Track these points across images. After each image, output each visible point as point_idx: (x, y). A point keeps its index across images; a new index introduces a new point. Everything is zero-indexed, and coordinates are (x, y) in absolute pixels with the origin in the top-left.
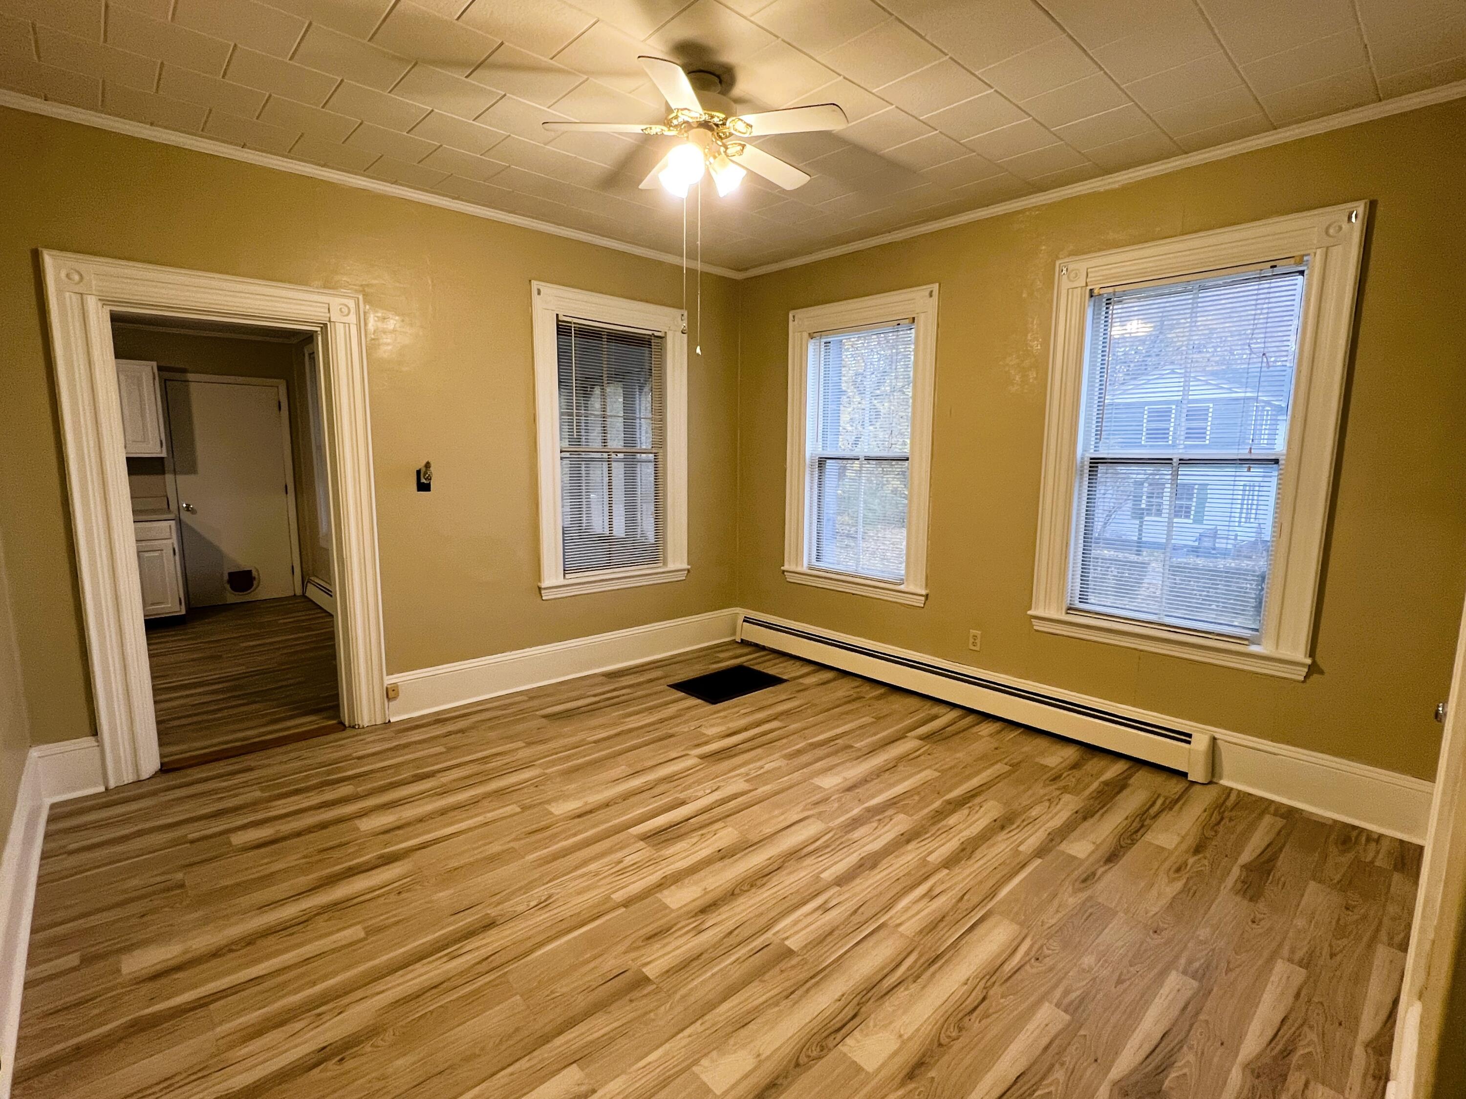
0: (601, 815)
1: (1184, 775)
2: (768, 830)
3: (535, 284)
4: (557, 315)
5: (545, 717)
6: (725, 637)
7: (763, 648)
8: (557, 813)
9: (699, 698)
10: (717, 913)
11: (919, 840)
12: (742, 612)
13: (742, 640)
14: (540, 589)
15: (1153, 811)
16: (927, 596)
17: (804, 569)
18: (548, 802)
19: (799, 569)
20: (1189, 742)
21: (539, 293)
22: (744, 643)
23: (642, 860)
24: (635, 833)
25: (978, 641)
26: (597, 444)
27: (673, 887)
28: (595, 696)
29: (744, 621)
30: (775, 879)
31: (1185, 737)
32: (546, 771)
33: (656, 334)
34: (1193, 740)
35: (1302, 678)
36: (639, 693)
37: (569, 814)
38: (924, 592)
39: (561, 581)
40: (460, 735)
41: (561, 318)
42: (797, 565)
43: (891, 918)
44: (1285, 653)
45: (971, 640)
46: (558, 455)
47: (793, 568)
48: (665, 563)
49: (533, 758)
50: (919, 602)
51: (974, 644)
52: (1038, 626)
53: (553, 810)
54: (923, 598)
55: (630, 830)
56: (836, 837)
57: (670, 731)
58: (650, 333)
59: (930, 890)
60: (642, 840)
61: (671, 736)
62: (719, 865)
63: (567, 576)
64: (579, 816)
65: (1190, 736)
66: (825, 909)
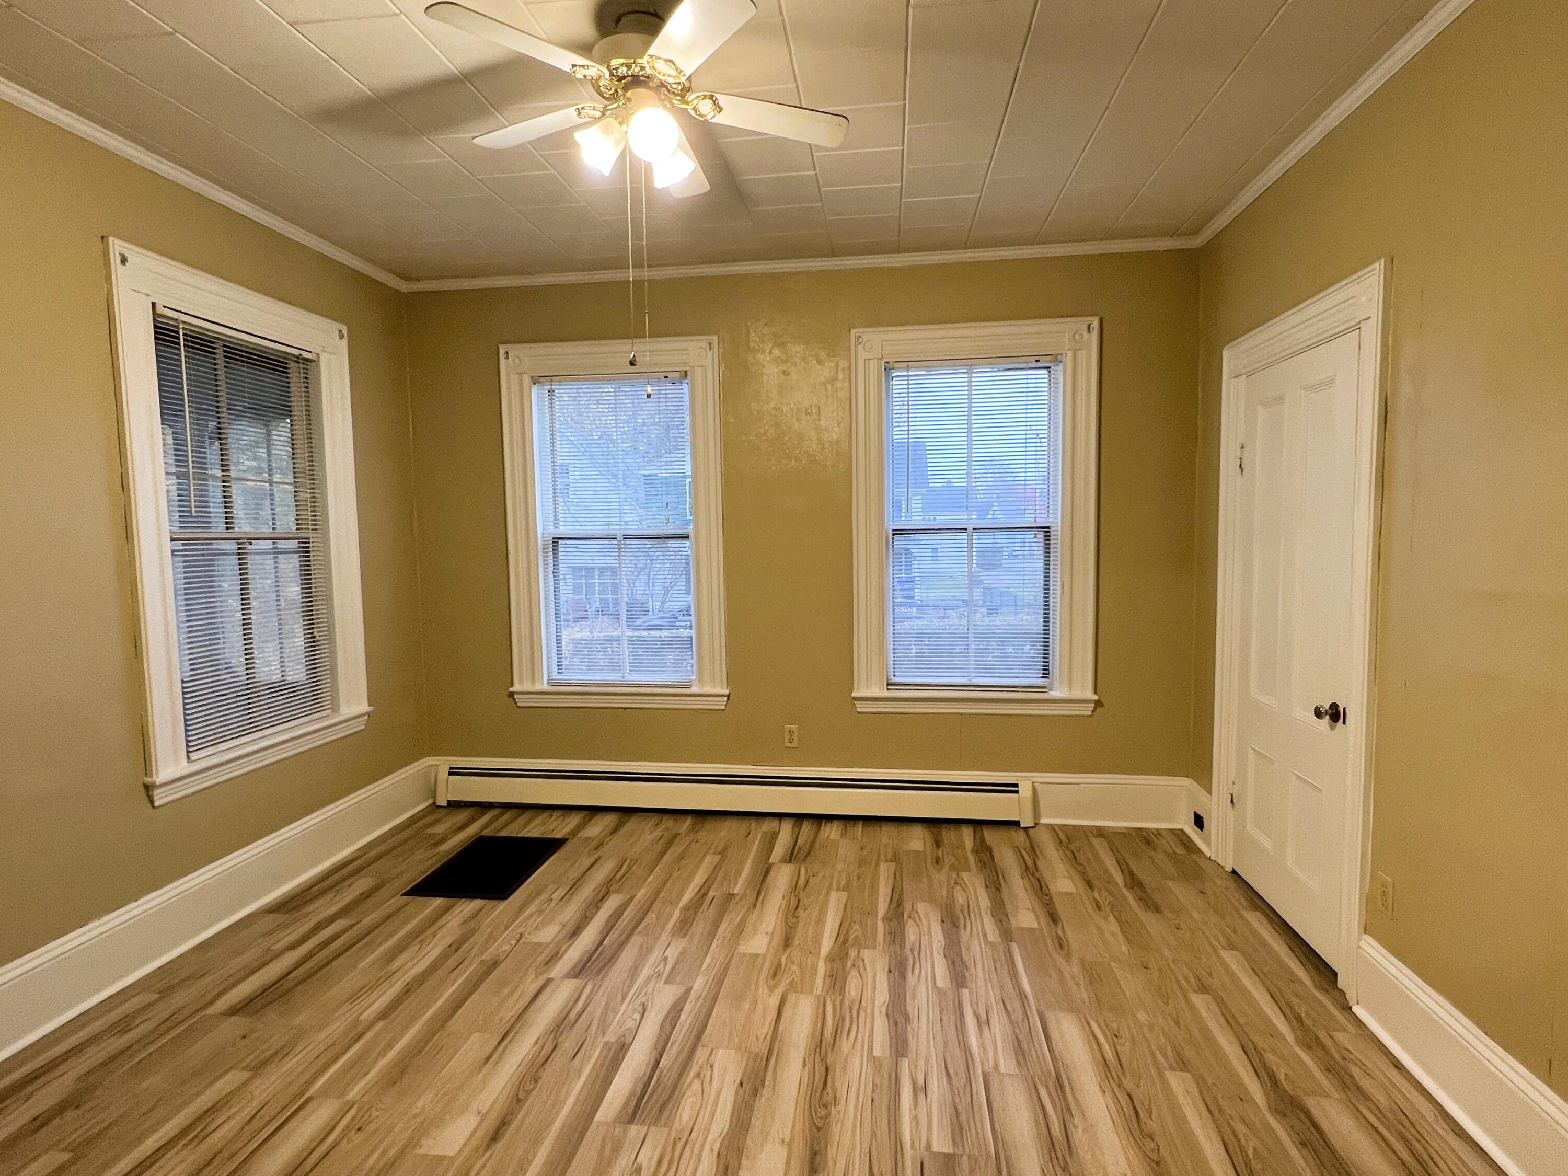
0: (525, 1119)
1: (1017, 823)
2: (765, 1030)
3: (117, 246)
4: (154, 304)
5: (234, 1011)
6: (419, 803)
7: (490, 806)
8: (451, 1151)
9: (473, 897)
10: (830, 1163)
11: (910, 968)
12: (443, 763)
13: (448, 802)
14: (148, 788)
15: (1029, 862)
16: (728, 697)
17: (545, 687)
18: (411, 1144)
19: (538, 687)
20: (1017, 792)
21: (124, 261)
22: (454, 805)
23: (664, 1148)
24: (610, 1118)
25: (795, 737)
26: (219, 527)
27: (744, 1162)
28: (292, 947)
29: (450, 774)
30: (838, 1084)
31: (1012, 788)
32: (351, 1096)
33: (305, 355)
34: (1020, 788)
35: (1090, 713)
36: (368, 921)
37: (474, 1143)
38: (726, 692)
39: (183, 768)
40: (70, 1114)
41: (160, 310)
42: (533, 682)
43: (983, 1065)
44: (1077, 694)
45: (787, 737)
46: (168, 546)
47: (527, 687)
48: (335, 709)
49: (294, 1089)
50: (720, 704)
51: (791, 741)
52: (861, 707)
53: (437, 1151)
54: (726, 699)
55: (598, 1117)
56: (838, 1003)
57: (487, 956)
58: (296, 352)
59: (977, 1017)
60: (631, 1121)
61: (495, 964)
62: (761, 1103)
63: (194, 756)
64: (495, 1138)
65: (1016, 785)
66: (921, 1090)
